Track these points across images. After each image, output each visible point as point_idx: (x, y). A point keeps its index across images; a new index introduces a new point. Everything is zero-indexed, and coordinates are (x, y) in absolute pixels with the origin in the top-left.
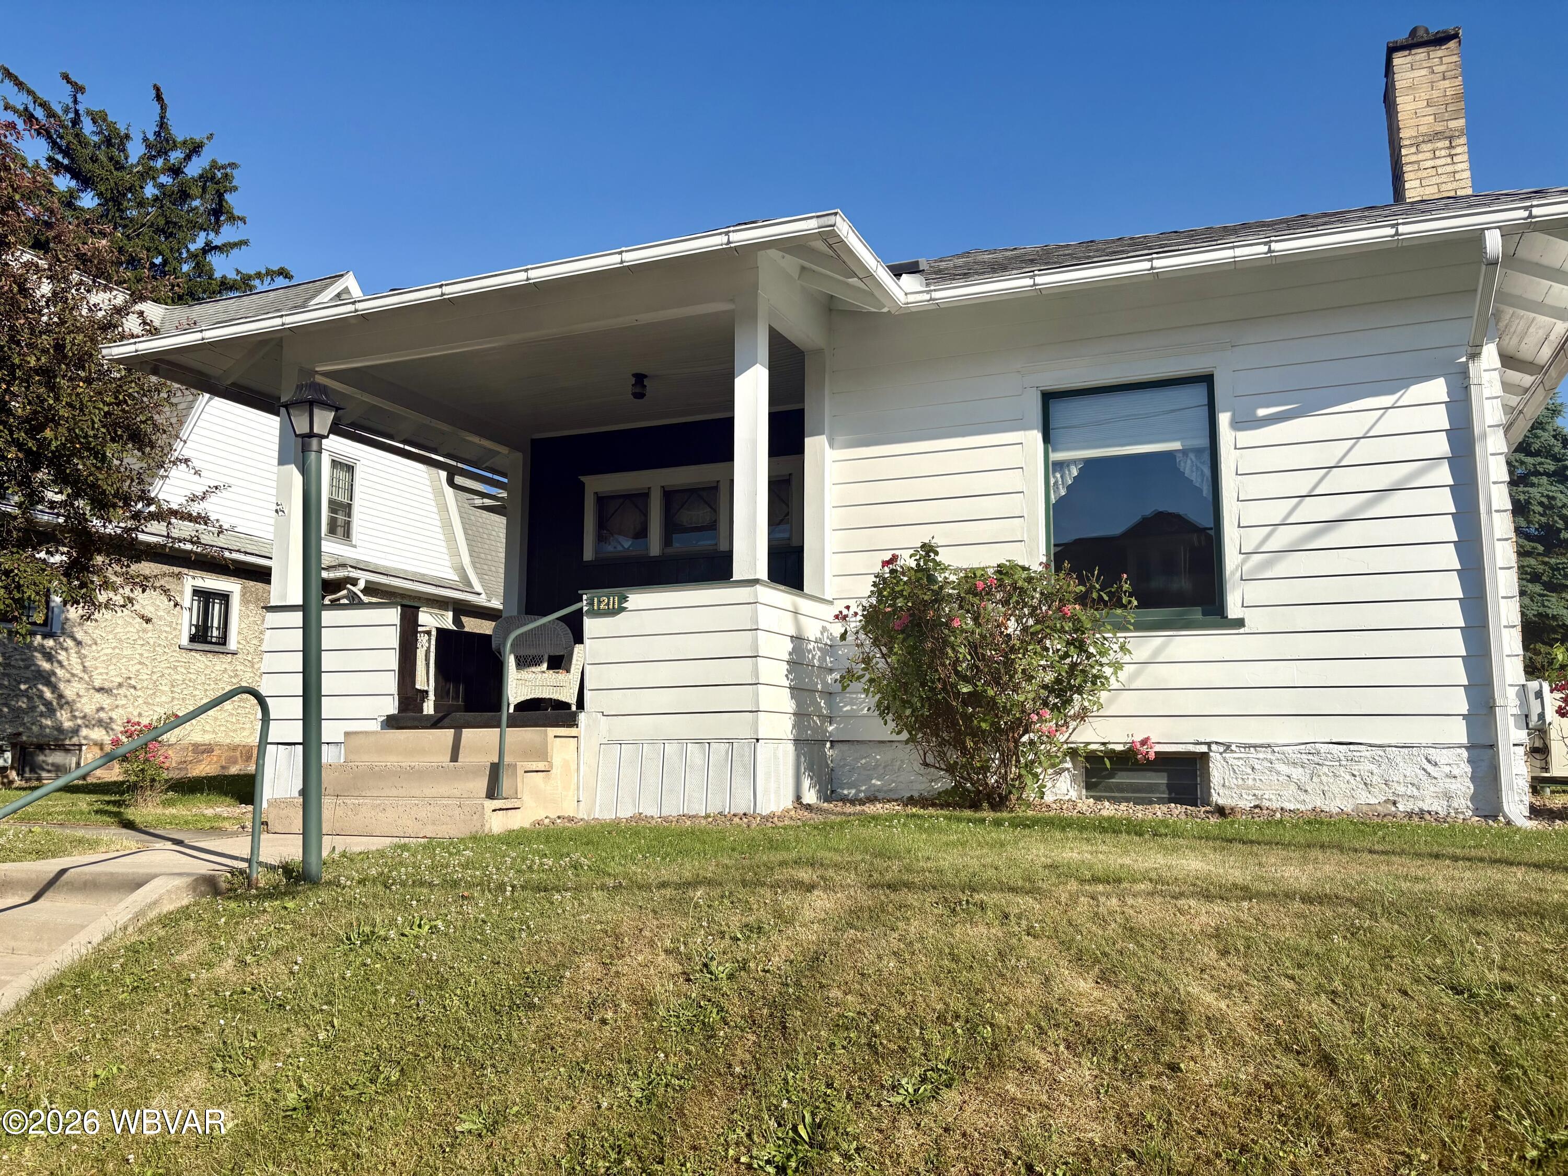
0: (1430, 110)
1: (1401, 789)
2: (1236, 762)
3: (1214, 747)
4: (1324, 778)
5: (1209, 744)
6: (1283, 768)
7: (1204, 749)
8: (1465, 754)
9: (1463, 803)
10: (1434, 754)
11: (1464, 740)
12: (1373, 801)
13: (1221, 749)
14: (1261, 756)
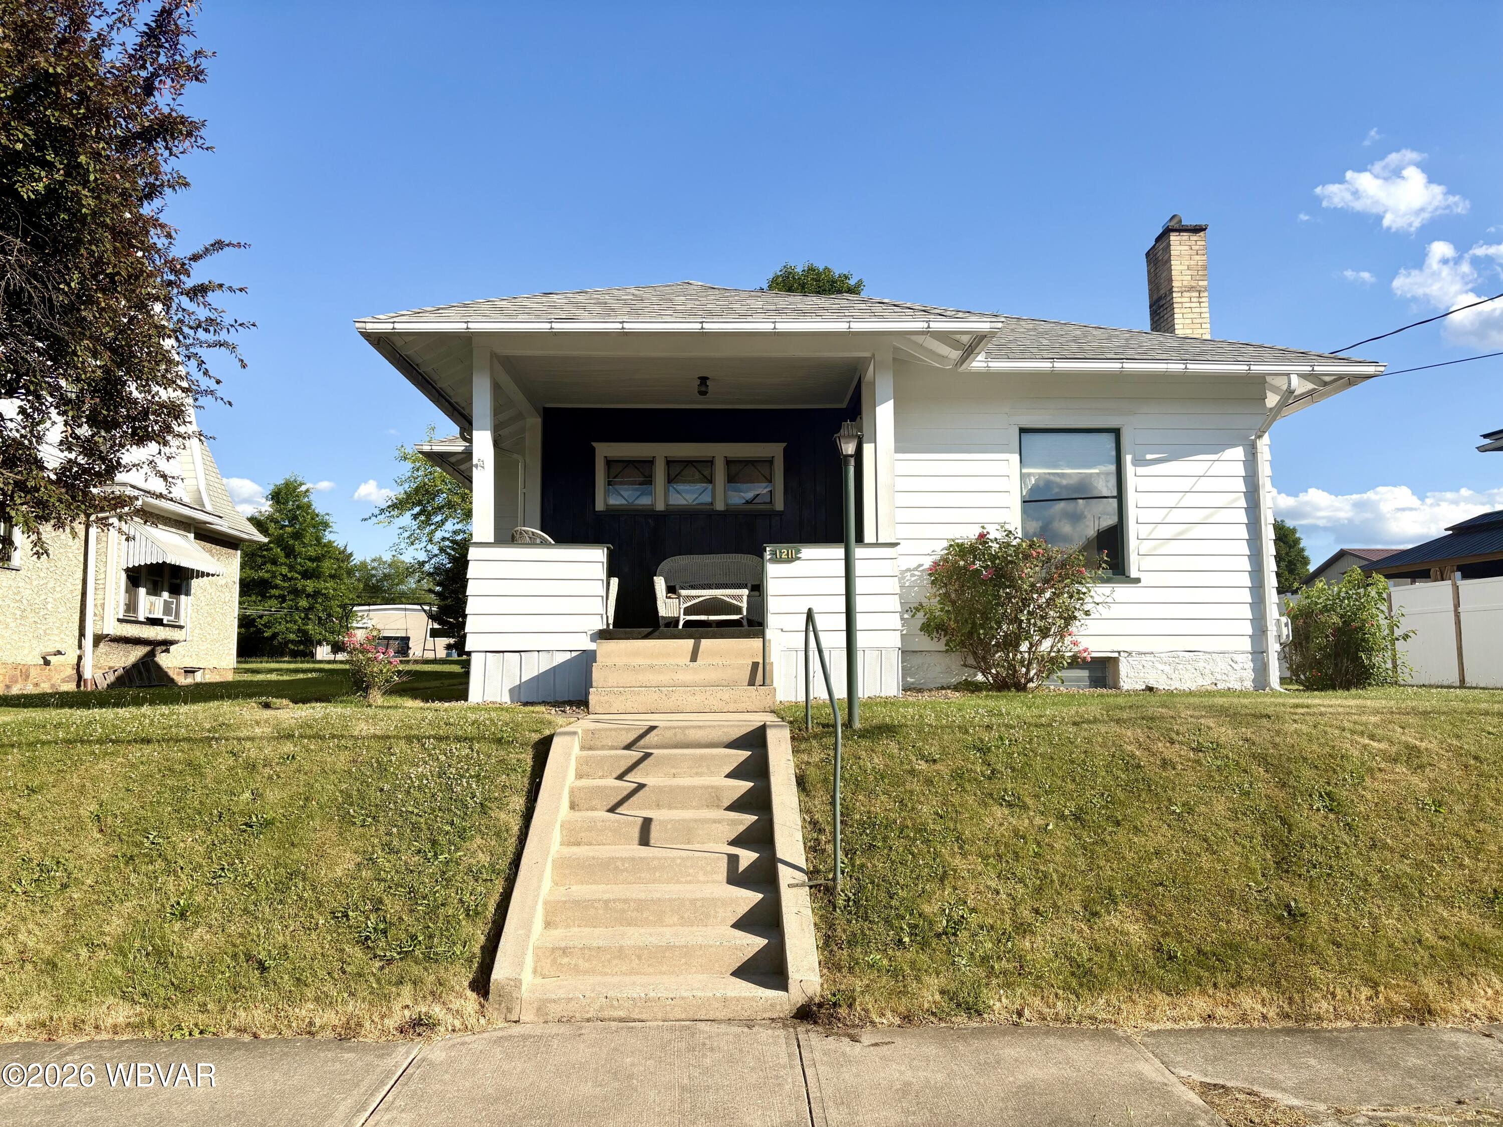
0: (1189, 272)
1: (1219, 677)
2: (1134, 663)
3: (1122, 654)
4: (1181, 672)
5: (1119, 652)
6: (1160, 667)
7: (1116, 655)
8: (1250, 657)
9: (1249, 684)
10: (1236, 657)
11: (1249, 649)
12: (1205, 683)
13: (1126, 655)
14: (1148, 659)
